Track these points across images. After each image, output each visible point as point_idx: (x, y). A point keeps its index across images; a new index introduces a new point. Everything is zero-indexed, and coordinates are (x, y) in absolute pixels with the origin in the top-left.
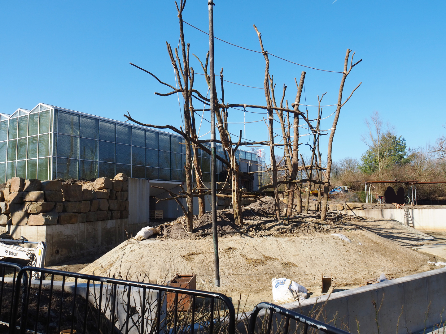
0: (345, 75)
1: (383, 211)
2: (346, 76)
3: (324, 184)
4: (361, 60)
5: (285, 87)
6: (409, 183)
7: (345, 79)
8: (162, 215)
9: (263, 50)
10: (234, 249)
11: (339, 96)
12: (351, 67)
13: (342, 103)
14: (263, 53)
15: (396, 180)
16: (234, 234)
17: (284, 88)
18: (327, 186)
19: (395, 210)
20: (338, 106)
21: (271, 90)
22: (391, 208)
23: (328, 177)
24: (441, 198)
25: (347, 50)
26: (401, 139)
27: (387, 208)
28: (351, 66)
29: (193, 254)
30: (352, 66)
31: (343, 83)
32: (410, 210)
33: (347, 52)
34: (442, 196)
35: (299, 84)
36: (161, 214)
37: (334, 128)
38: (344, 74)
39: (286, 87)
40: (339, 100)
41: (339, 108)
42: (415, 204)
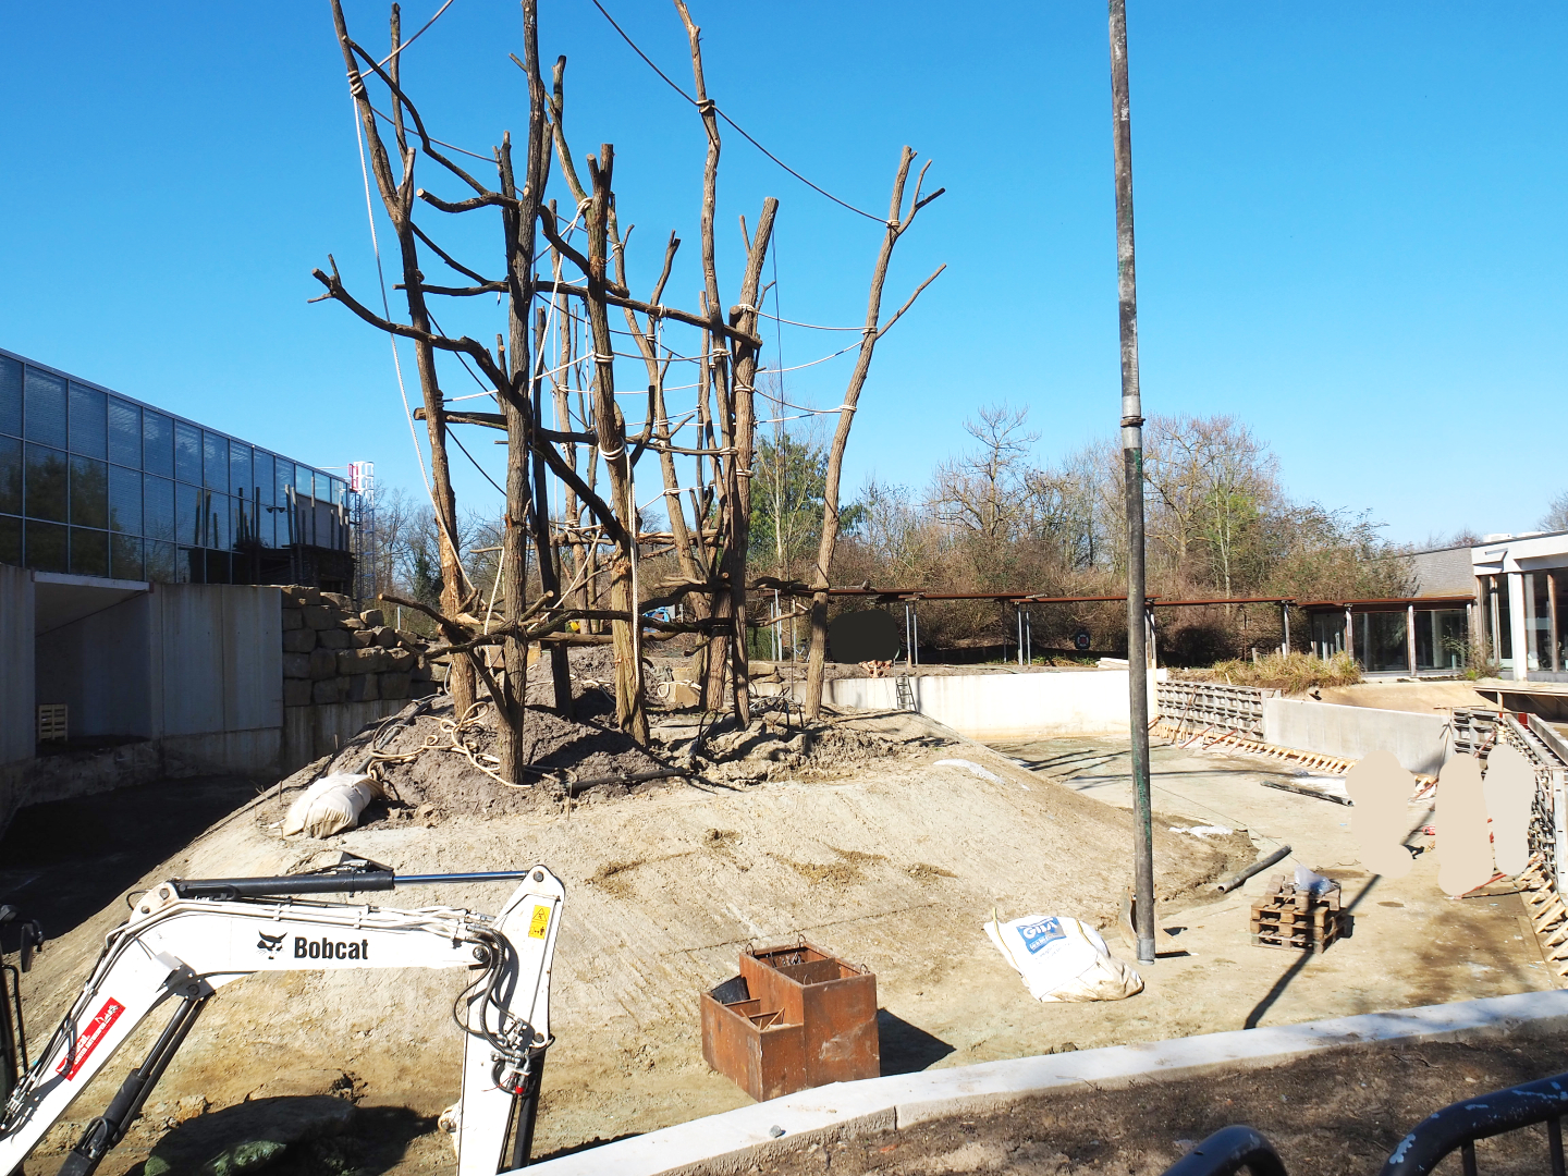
0: (894, 233)
1: (835, 684)
2: (898, 234)
3: (812, 596)
4: (943, 191)
5: (675, 244)
6: (901, 597)
7: (892, 244)
8: (63, 723)
9: (704, 94)
10: (730, 835)
11: (871, 302)
12: (912, 209)
13: (880, 327)
14: (700, 105)
15: (867, 588)
16: (666, 781)
17: (672, 245)
18: (822, 601)
19: (869, 681)
20: (869, 333)
21: (614, 246)
22: (853, 676)
23: (825, 571)
24: (964, 643)
25: (905, 150)
26: (821, 457)
27: (845, 677)
28: (913, 205)
29: (616, 871)
30: (918, 206)
31: (886, 258)
32: (913, 681)
33: (904, 157)
34: (967, 637)
35: (756, 239)
36: (61, 719)
37: (850, 407)
38: (890, 226)
39: (678, 242)
40: (872, 314)
41: (870, 340)
42: (913, 662)
